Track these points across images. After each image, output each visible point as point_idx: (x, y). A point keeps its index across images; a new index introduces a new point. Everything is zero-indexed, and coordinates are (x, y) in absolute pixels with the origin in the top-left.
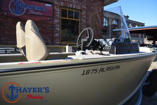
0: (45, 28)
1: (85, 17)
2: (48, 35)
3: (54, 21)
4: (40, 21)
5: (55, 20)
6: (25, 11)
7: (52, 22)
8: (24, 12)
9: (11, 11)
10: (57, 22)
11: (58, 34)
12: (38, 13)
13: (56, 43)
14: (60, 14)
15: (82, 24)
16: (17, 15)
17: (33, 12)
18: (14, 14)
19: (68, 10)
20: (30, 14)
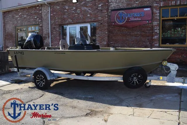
0: (144, 31)
2: (148, 38)
3: (153, 24)
4: (139, 26)
6: (126, 19)
7: (151, 25)
10: (156, 24)
11: (157, 36)
12: (137, 19)
13: (155, 45)
14: (160, 15)
16: (121, 24)
17: (133, 19)
18: (118, 23)
19: (170, 8)
20: (131, 21)
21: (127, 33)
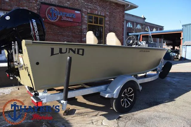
0: (75, 33)
1: (108, 22)
4: (70, 27)
5: (83, 26)
7: (80, 27)
8: (58, 18)
9: (48, 18)
10: (85, 27)
12: (69, 20)
14: (87, 20)
15: (106, 29)
16: (53, 21)
18: (50, 20)
19: (94, 16)
20: (63, 20)
21: (59, 32)
